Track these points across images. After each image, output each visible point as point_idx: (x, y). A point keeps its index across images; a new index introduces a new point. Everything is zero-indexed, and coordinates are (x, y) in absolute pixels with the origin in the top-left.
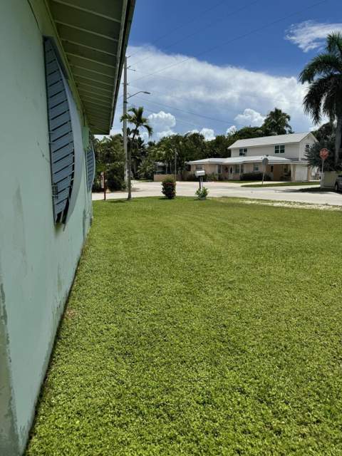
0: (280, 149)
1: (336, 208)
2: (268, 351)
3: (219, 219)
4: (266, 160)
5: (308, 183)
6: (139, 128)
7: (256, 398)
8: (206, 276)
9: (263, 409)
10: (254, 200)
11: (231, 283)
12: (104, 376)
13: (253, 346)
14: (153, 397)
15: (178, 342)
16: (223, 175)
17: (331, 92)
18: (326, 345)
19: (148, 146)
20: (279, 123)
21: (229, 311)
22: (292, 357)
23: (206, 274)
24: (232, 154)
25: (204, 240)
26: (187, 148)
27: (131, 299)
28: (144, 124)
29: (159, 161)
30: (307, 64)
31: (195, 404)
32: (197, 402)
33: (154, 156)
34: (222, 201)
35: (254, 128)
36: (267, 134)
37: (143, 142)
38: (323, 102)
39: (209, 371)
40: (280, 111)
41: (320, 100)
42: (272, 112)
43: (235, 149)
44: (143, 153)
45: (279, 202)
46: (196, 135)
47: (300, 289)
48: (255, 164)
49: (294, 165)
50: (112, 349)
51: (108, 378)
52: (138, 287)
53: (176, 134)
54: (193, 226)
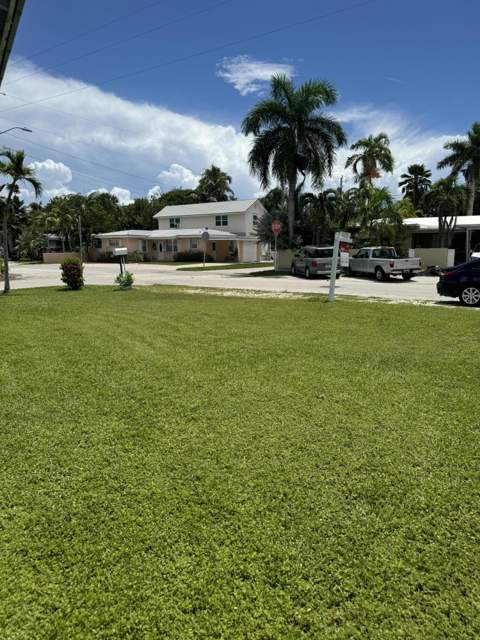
0: (221, 220)
1: (297, 296)
2: (265, 506)
3: (157, 317)
4: (206, 235)
5: (259, 265)
6: (18, 183)
7: (265, 582)
8: (156, 405)
9: (279, 596)
10: (197, 288)
11: (194, 410)
12: (20, 603)
13: (243, 502)
14: (113, 621)
15: (133, 518)
16: (150, 253)
17: (281, 149)
18: (332, 483)
19: (30, 209)
20: (218, 186)
21: (200, 454)
22: (297, 508)
23: (155, 402)
24: (160, 225)
25: (140, 349)
26: (94, 215)
27: (40, 459)
28: (27, 176)
29: (50, 232)
30: (249, 110)
31: (182, 616)
32: (185, 612)
33: (42, 225)
34: (155, 291)
35: (187, 191)
36: (204, 199)
37: (22, 203)
38: (271, 161)
39: (191, 555)
40: (219, 170)
41: (267, 158)
42: (208, 171)
43: (165, 218)
44: (24, 220)
45: (228, 290)
46: (105, 196)
47: (284, 407)
48: (192, 240)
49: (241, 242)
50: (24, 552)
51: (25, 607)
52: (49, 437)
53: (75, 194)
54: (120, 330)
